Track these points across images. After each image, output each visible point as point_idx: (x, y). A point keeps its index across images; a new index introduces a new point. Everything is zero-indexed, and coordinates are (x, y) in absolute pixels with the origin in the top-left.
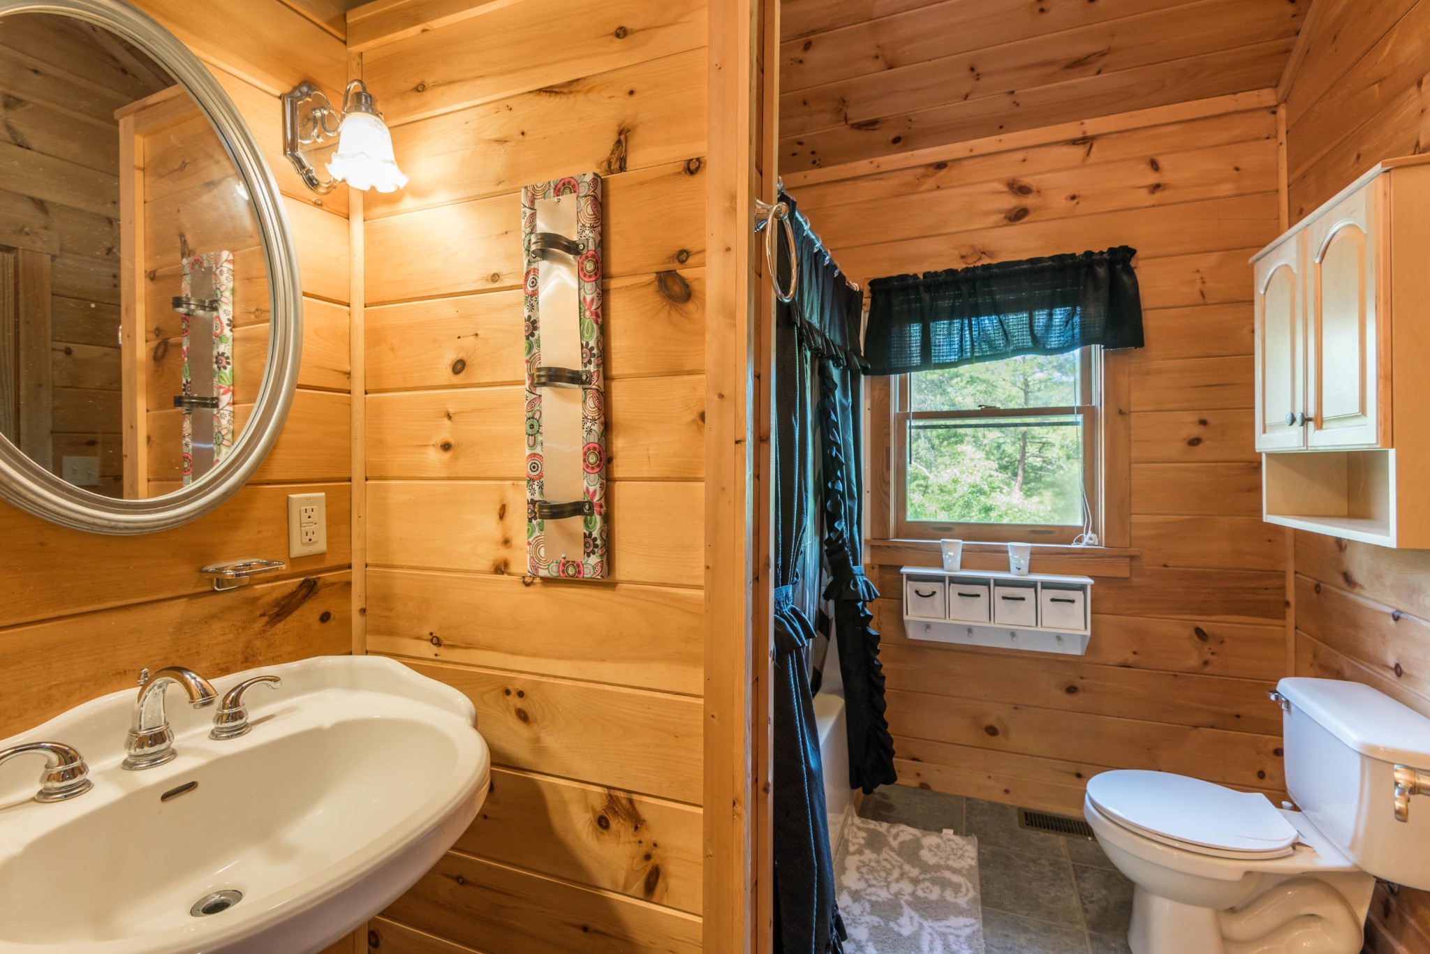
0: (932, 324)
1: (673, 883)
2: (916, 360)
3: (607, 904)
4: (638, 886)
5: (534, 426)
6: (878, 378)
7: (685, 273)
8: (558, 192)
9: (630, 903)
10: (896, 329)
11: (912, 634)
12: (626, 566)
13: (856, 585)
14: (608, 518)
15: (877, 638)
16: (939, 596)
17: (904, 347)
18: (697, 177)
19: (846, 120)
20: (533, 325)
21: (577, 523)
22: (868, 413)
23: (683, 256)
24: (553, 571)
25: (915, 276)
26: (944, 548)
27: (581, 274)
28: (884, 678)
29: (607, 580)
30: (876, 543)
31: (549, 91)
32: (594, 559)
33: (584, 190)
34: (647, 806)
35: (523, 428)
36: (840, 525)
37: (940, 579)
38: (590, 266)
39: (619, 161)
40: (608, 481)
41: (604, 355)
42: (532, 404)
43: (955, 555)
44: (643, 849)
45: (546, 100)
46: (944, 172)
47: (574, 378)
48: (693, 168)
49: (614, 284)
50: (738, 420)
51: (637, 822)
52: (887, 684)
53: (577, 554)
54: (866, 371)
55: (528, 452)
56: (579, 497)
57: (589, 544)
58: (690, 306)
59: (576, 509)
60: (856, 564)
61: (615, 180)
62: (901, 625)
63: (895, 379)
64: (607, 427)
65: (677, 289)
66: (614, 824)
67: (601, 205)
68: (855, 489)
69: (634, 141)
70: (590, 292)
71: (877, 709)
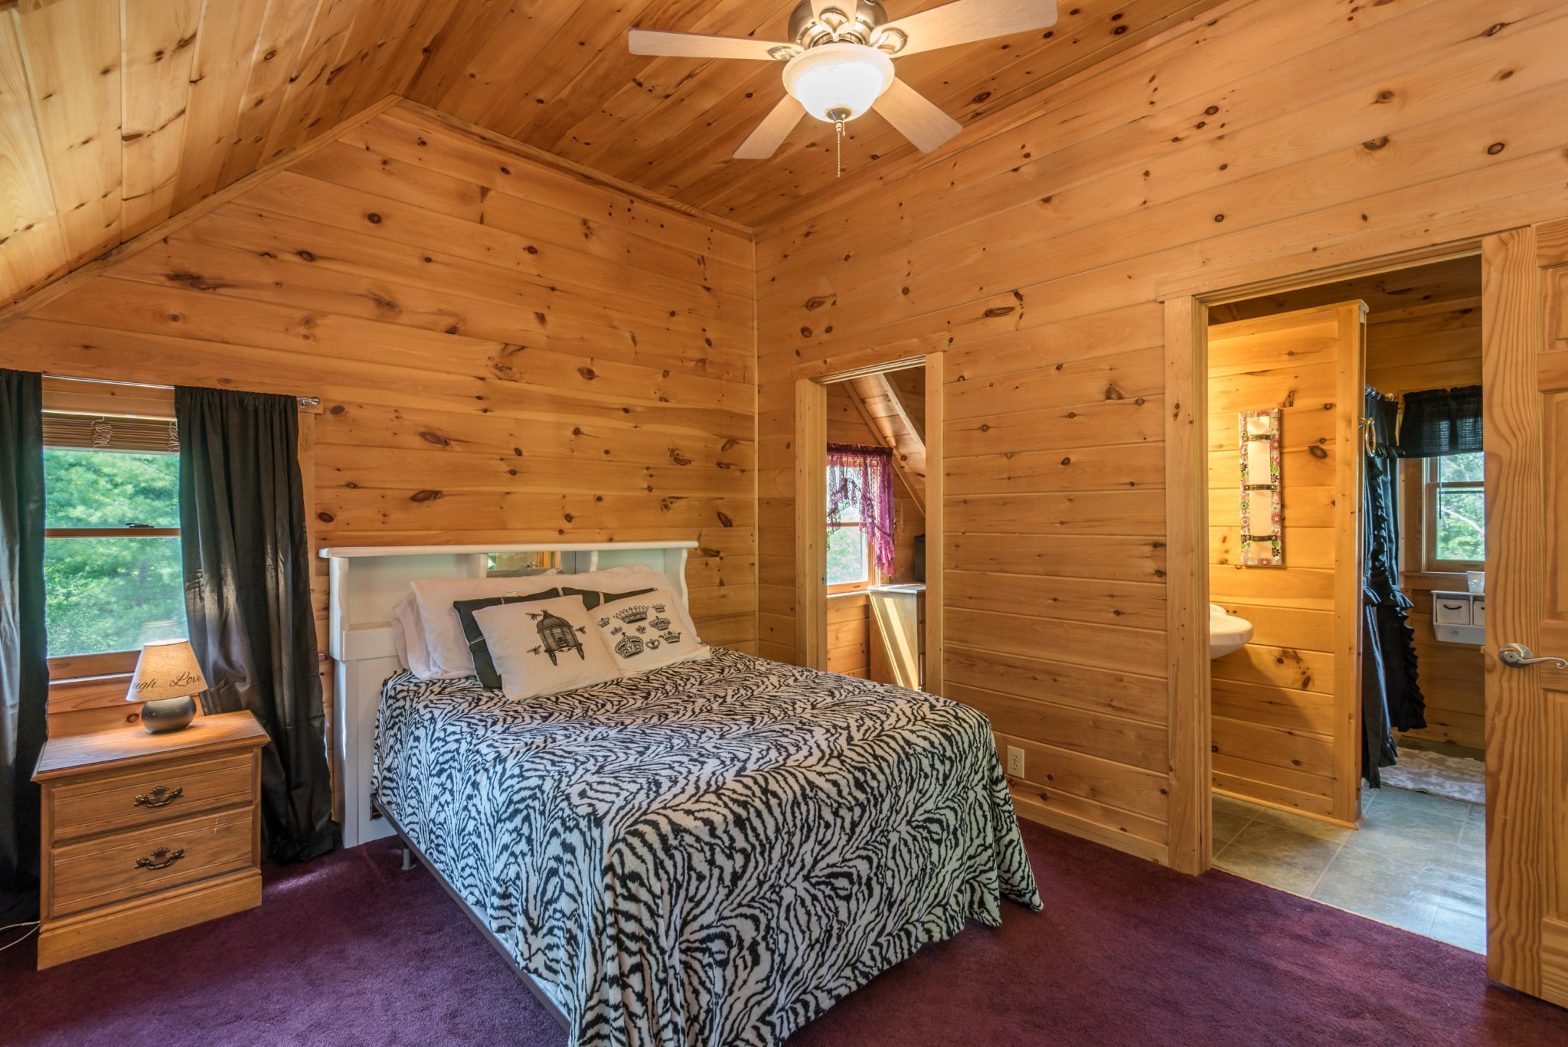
0: (1458, 422)
1: (1316, 682)
2: (1445, 448)
3: (1283, 693)
4: (1299, 684)
5: (1245, 506)
6: (1412, 460)
7: (1323, 447)
8: (1259, 415)
9: (1296, 694)
10: (1426, 427)
11: (1441, 637)
12: (1291, 561)
13: (1394, 596)
14: (1283, 542)
15: (1412, 631)
16: (1464, 610)
17: (1435, 437)
18: (1330, 412)
19: (1383, 290)
20: (1245, 467)
21: (1269, 544)
22: (1403, 484)
23: (1323, 441)
24: (1256, 563)
25: (1444, 391)
26: (1469, 577)
27: (1272, 448)
28: (1416, 657)
29: (1282, 567)
30: (1410, 574)
31: (1252, 373)
32: (1278, 558)
33: (1273, 415)
34: (1302, 654)
35: (1239, 506)
36: (1383, 558)
37: (1466, 598)
38: (1276, 445)
39: (1290, 401)
40: (1283, 528)
41: (1282, 478)
42: (1244, 497)
43: (1479, 582)
44: (1301, 671)
45: (1250, 377)
46: (1469, 315)
47: (1268, 487)
48: (1328, 407)
49: (1286, 450)
50: (1352, 504)
51: (1298, 659)
52: (1420, 661)
53: (1268, 555)
54: (1401, 456)
55: (1242, 516)
56: (1270, 534)
57: (1275, 552)
58: (1327, 460)
59: (1269, 538)
60: (1394, 583)
61: (1287, 410)
62: (1431, 629)
63: (1426, 462)
64: (1283, 506)
65: (1319, 453)
66: (1286, 661)
67: (1280, 419)
68: (1393, 536)
69: (1297, 396)
70: (1276, 454)
71: (1411, 678)
